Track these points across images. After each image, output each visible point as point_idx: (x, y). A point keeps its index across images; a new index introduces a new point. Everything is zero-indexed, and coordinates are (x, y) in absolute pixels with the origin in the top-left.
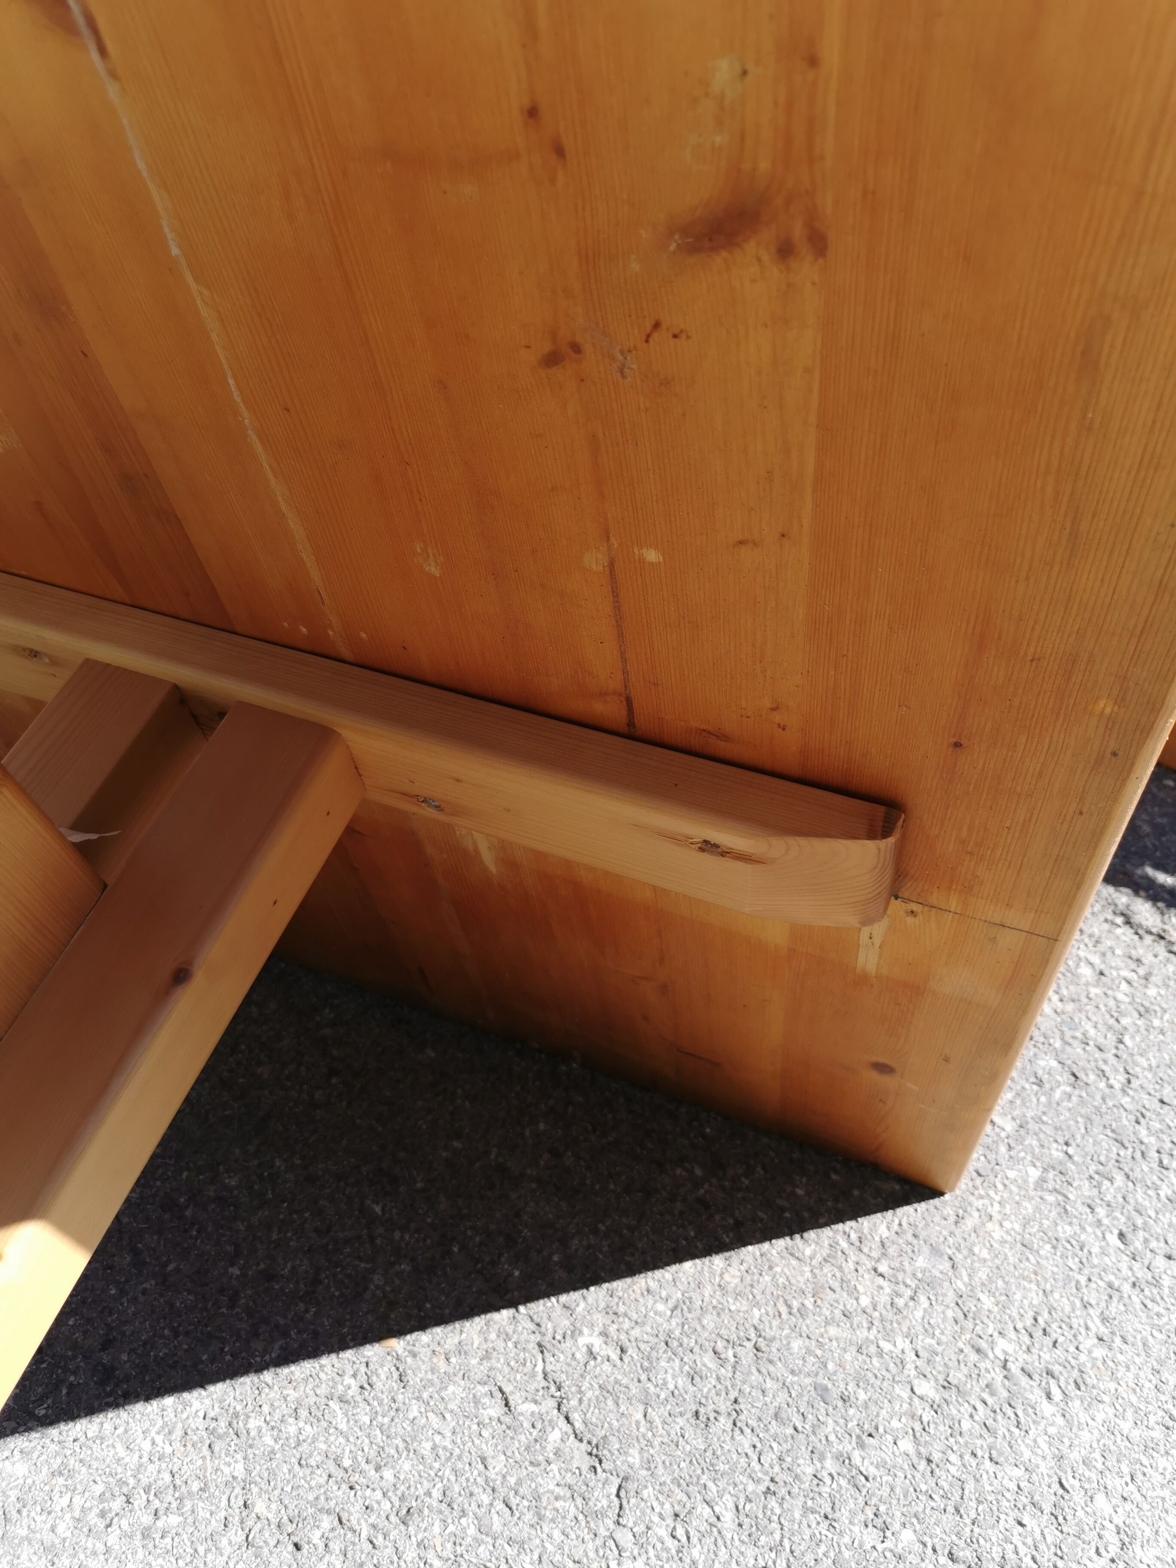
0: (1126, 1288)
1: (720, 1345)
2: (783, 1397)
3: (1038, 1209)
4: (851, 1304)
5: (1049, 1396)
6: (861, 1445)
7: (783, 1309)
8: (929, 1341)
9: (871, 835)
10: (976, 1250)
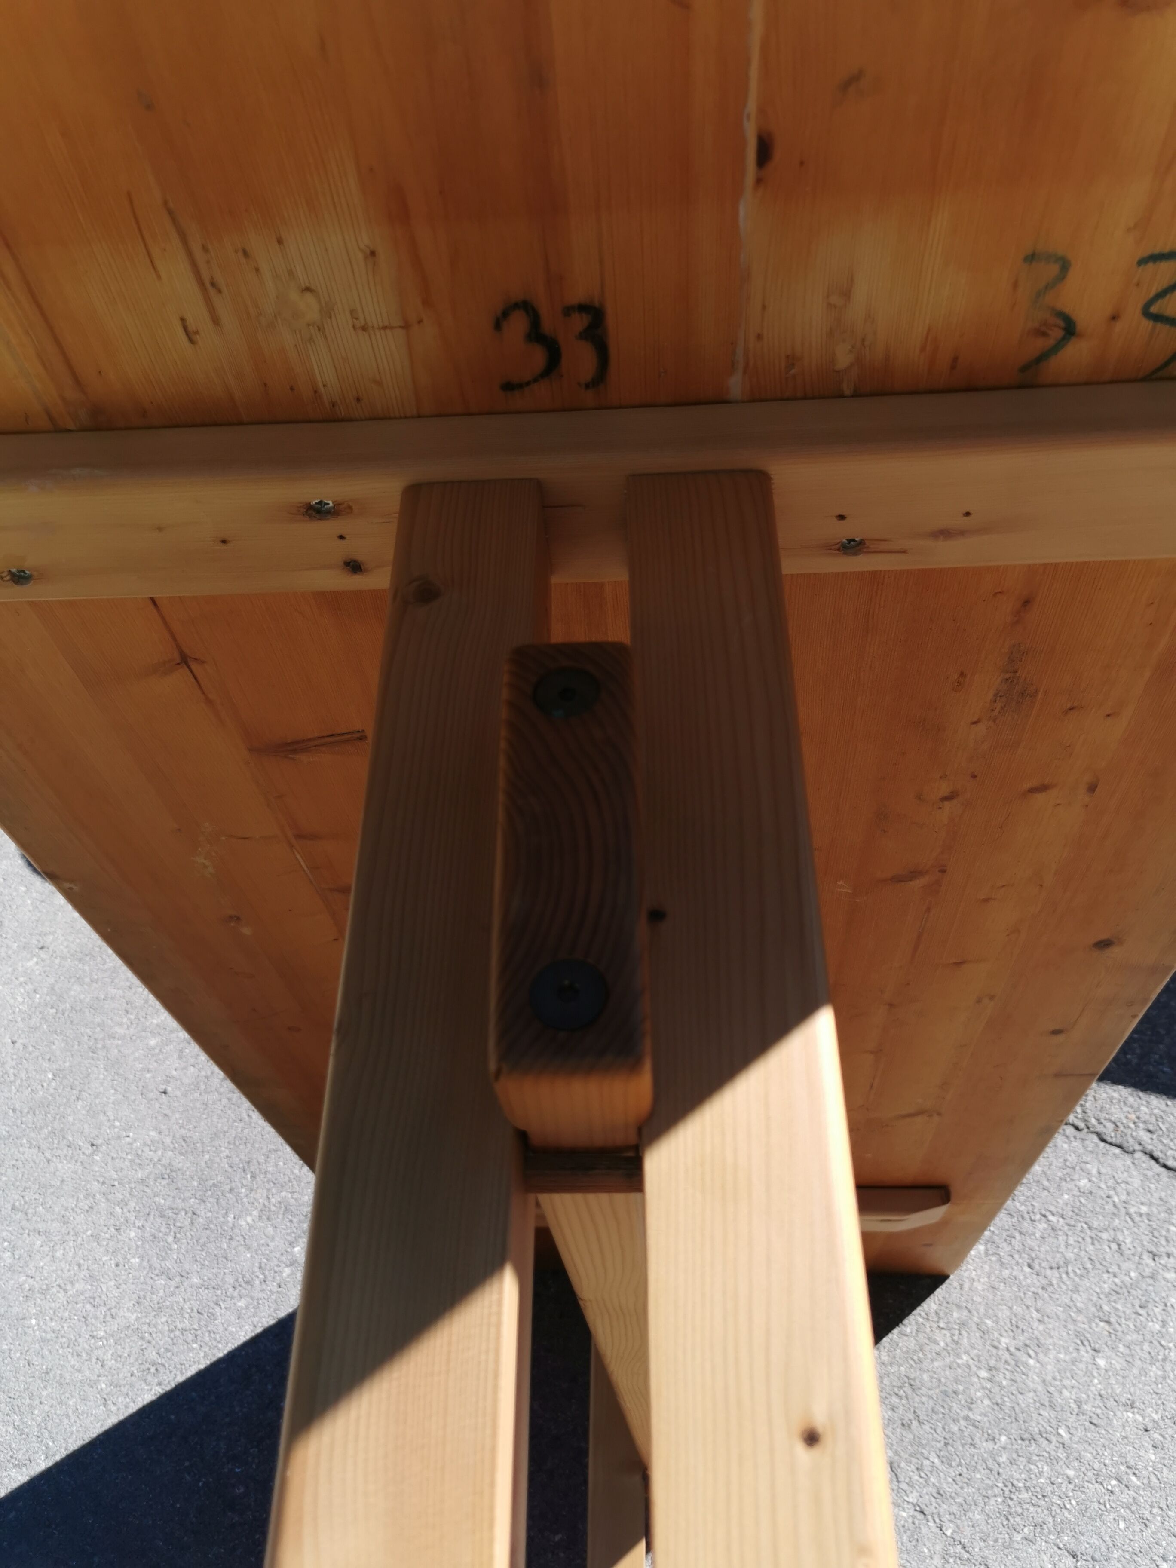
0: (1040, 1291)
1: (896, 1390)
2: (931, 1402)
3: (991, 1267)
4: (937, 1348)
5: (1030, 1356)
6: (970, 1409)
7: (912, 1362)
8: (976, 1351)
9: (944, 1203)
10: (975, 1299)
